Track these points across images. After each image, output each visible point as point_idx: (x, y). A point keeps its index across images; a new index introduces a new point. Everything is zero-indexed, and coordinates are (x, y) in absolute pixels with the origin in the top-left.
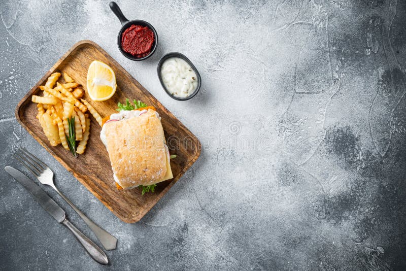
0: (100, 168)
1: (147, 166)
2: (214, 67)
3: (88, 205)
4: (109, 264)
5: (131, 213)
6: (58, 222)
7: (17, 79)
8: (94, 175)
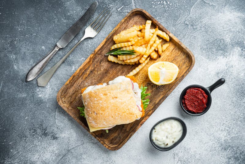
0: (98, 73)
1: (98, 115)
2: (177, 158)
3: (70, 64)
4: (27, 81)
5: (65, 97)
6: (57, 42)
7: (164, 7)
8: (92, 69)
